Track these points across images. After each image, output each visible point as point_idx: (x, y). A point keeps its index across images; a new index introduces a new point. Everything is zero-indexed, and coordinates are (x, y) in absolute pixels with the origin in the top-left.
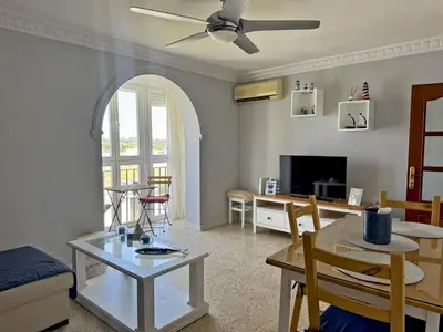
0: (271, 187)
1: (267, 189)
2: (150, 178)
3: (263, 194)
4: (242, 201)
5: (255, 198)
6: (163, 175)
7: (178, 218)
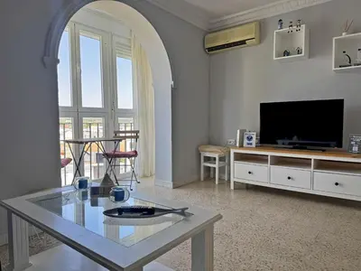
0: (249, 139)
1: (246, 141)
2: (116, 133)
3: (241, 146)
4: (216, 156)
5: (232, 151)
6: (128, 129)
7: (145, 176)
